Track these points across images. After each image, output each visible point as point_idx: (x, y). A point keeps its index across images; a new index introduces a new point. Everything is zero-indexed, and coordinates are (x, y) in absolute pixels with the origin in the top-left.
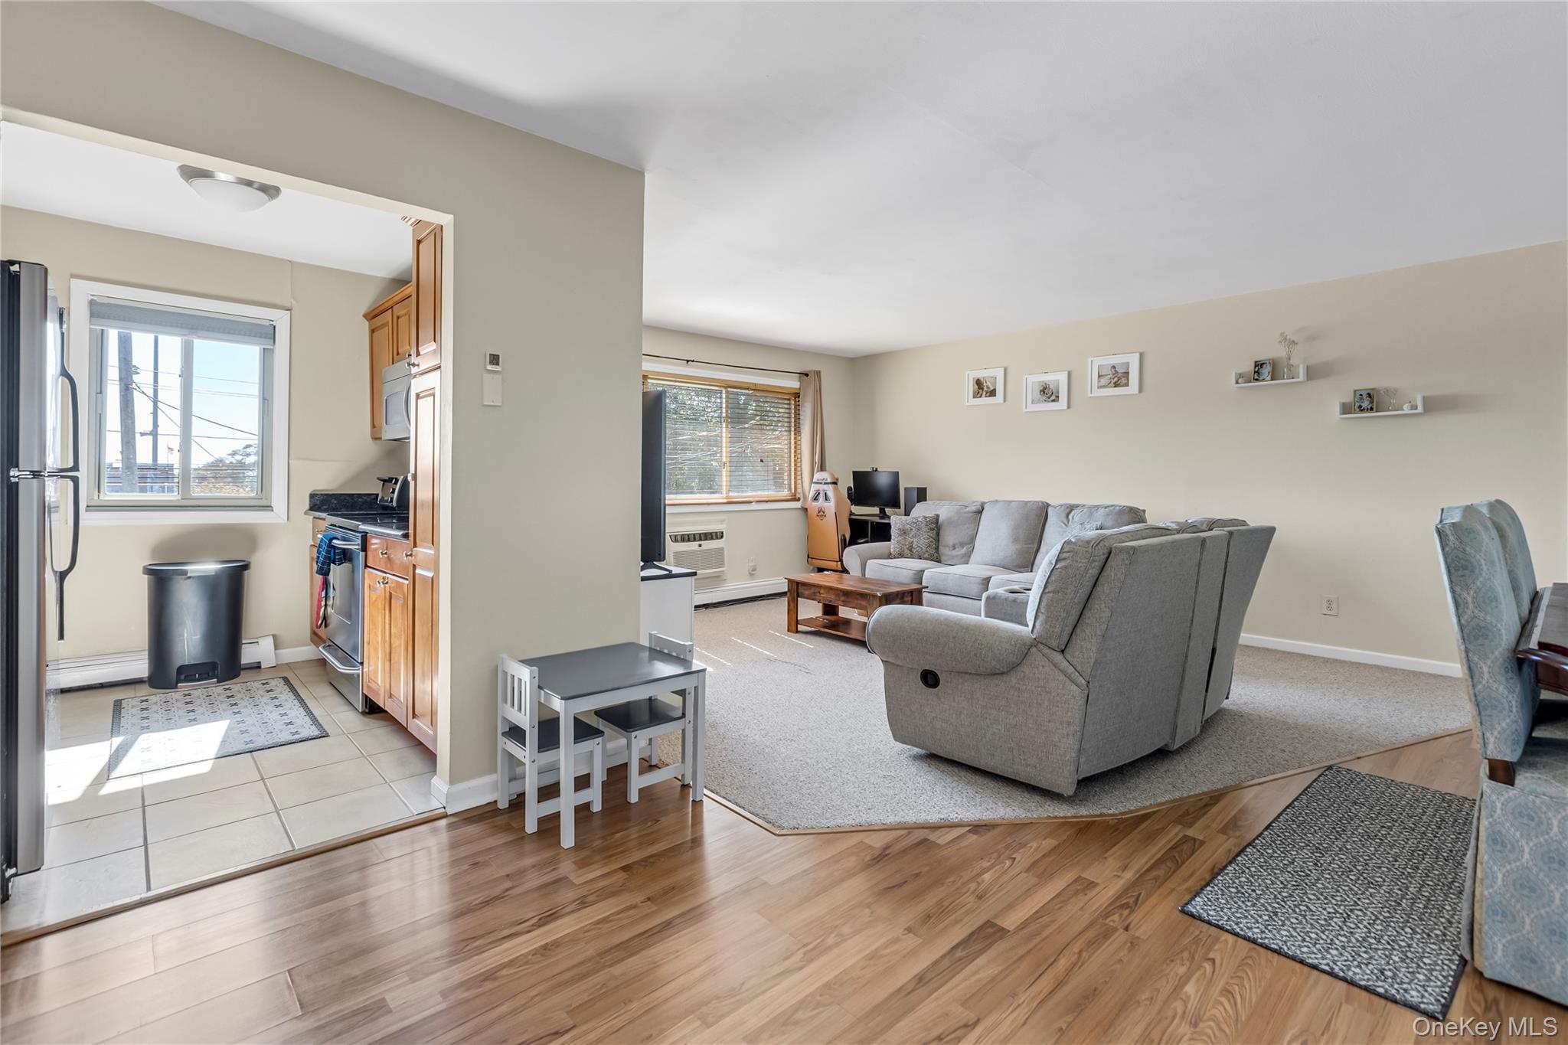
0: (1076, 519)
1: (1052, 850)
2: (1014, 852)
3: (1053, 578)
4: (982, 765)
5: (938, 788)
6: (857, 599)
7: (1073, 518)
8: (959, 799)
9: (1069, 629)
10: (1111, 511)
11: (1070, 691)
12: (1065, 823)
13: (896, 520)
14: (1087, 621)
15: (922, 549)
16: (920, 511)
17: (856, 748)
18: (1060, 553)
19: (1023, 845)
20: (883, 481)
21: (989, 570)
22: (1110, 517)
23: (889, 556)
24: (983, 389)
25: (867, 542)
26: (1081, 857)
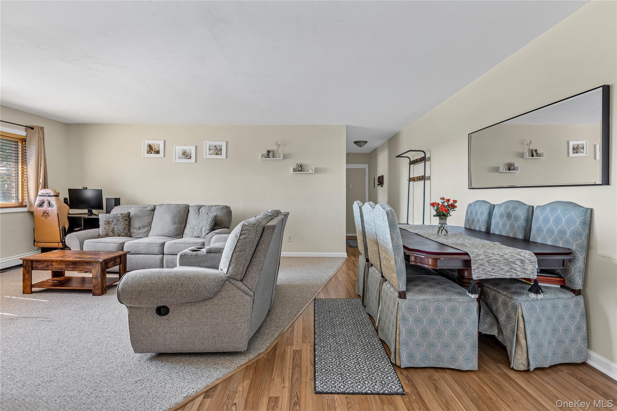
0: (203, 212)
1: (250, 387)
2: (234, 400)
3: (239, 244)
4: (197, 350)
5: (174, 375)
6: (83, 265)
7: (201, 212)
8: (189, 378)
9: (245, 269)
10: (218, 208)
11: (246, 299)
12: (247, 367)
13: (102, 217)
14: (254, 263)
15: (120, 231)
16: (116, 211)
17: (107, 368)
18: (241, 231)
19: (235, 392)
20: (89, 194)
21: (162, 239)
22: (218, 210)
23: (99, 236)
24: (152, 150)
25: (81, 230)
26: (264, 384)
